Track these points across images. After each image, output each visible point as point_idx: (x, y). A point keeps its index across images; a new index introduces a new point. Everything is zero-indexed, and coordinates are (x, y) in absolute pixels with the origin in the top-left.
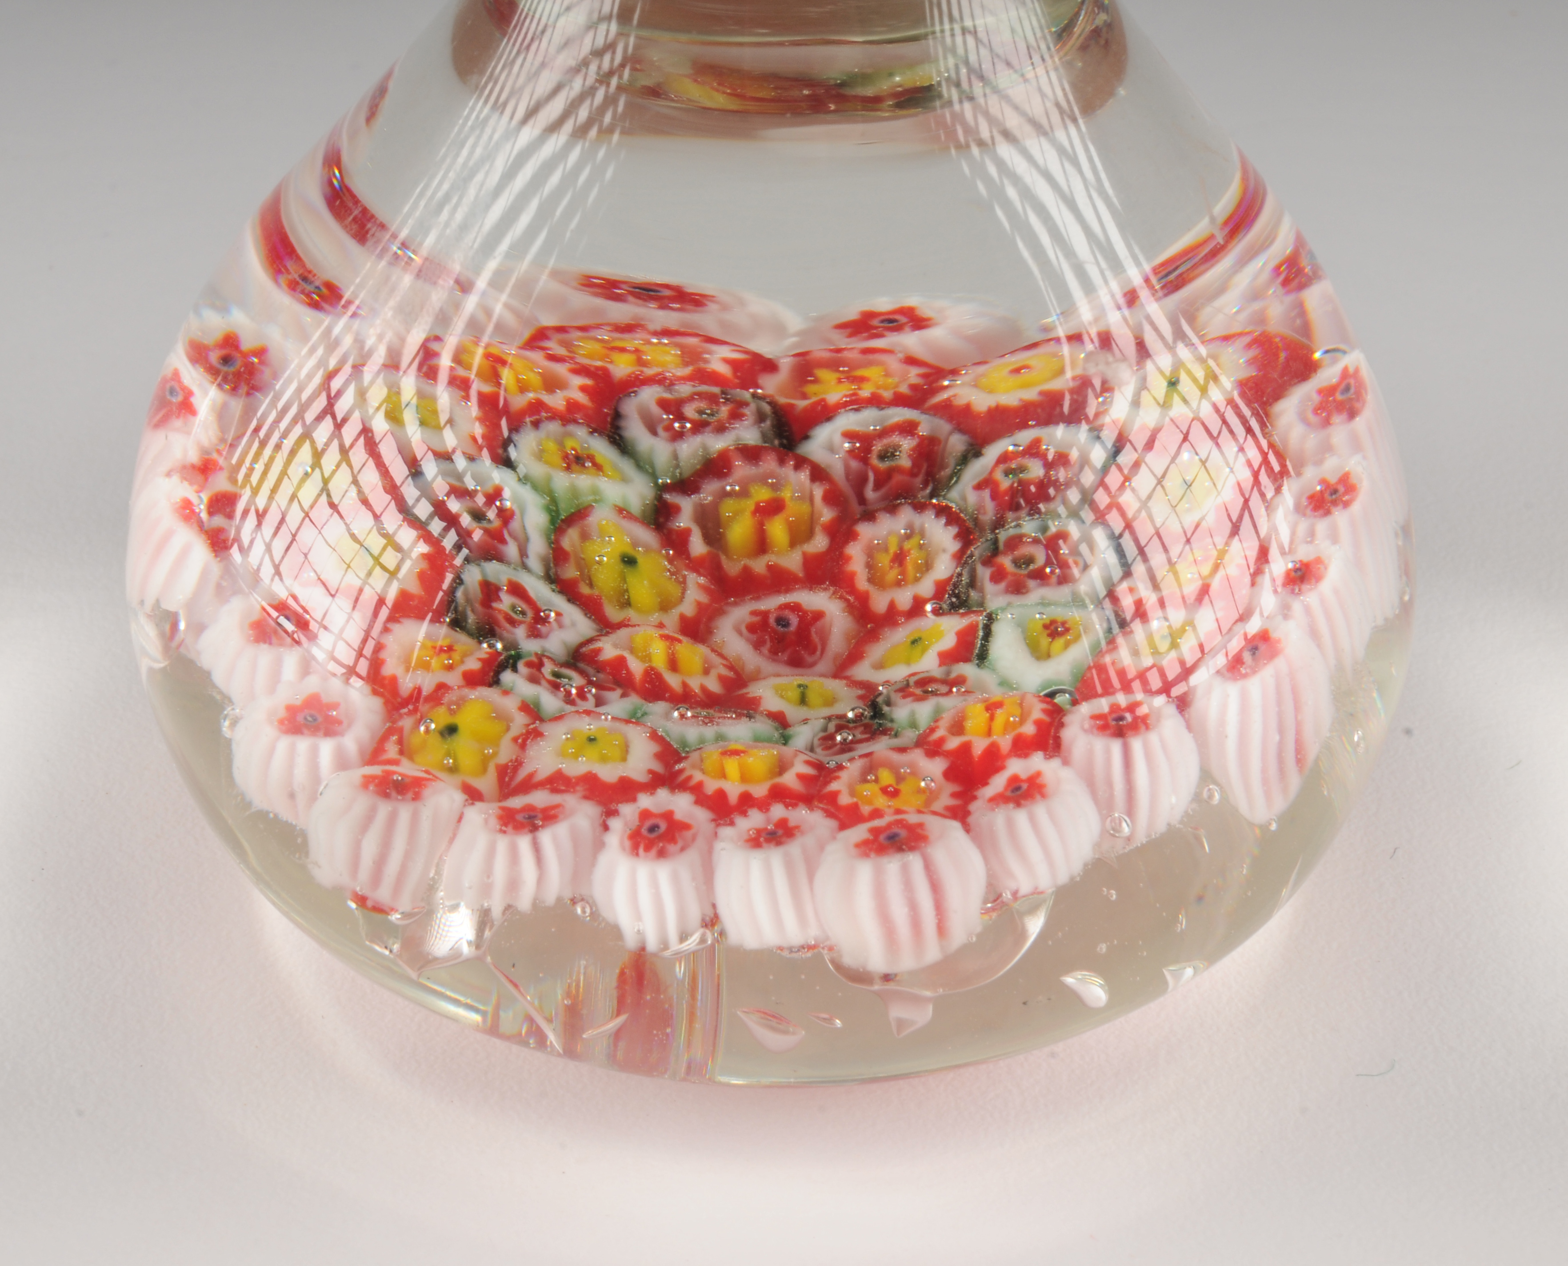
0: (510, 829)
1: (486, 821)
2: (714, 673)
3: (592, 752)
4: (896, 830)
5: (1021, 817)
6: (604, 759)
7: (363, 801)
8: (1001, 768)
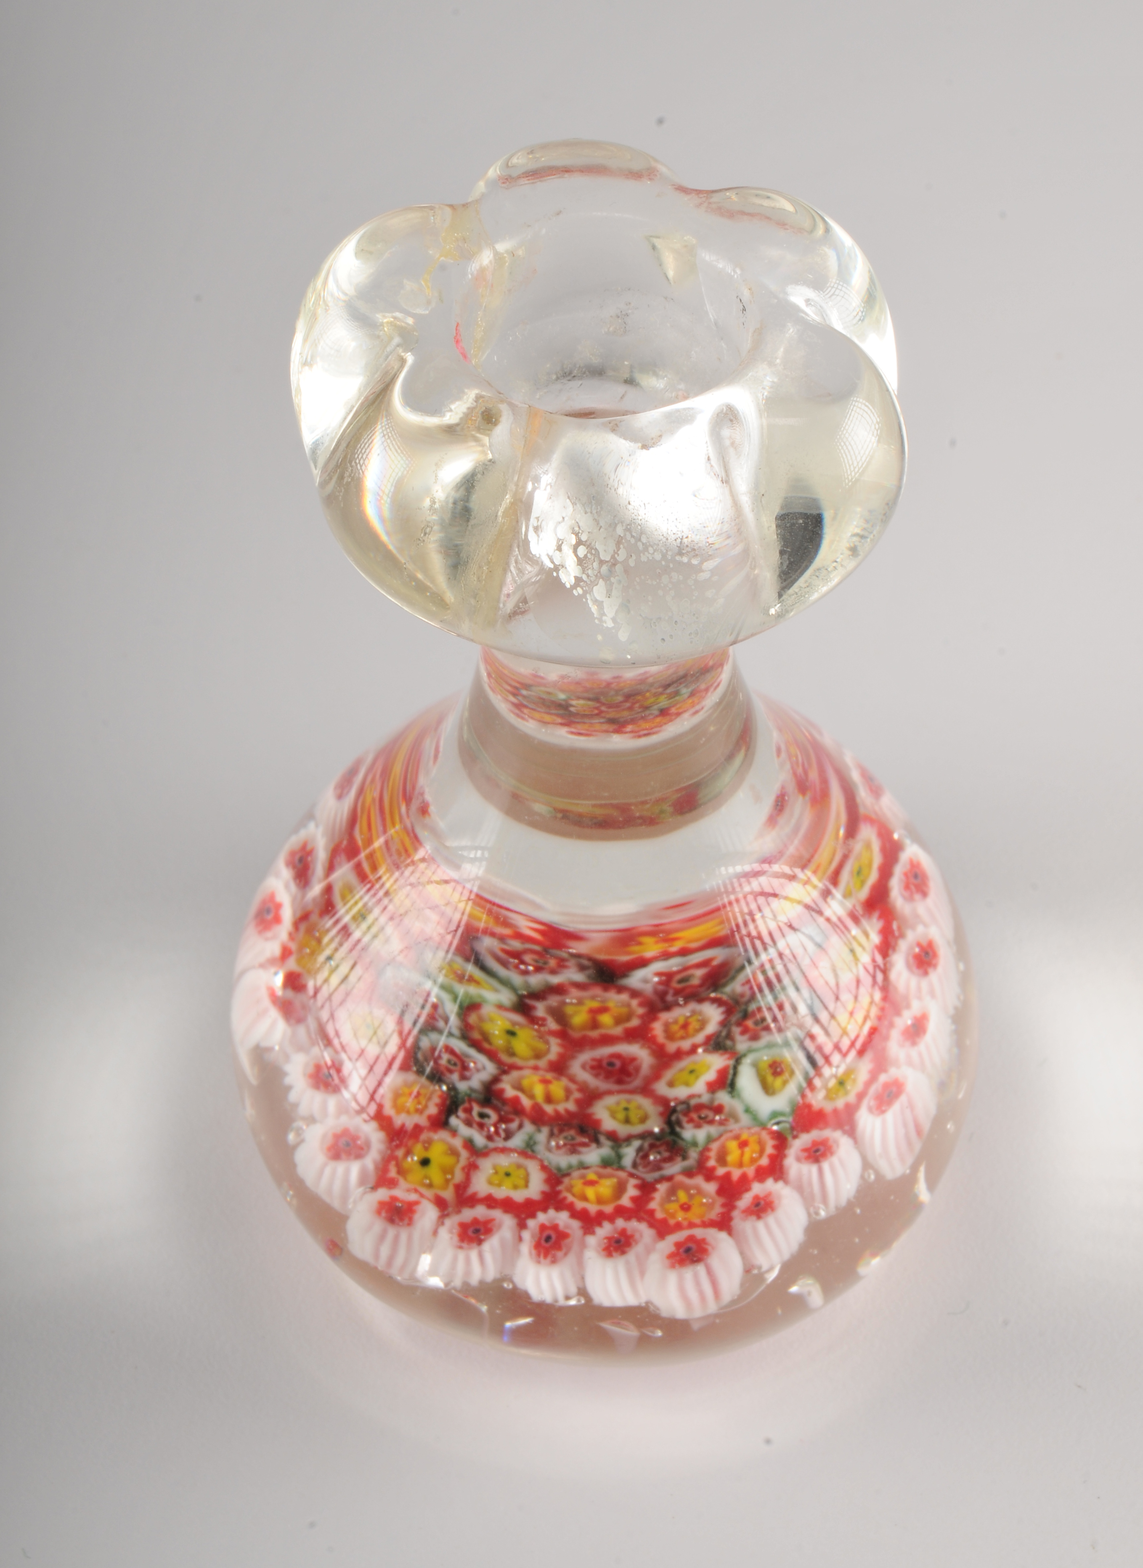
0: (465, 1245)
1: (451, 1238)
2: (572, 1098)
3: (508, 1182)
4: (690, 1245)
5: (760, 1225)
6: (515, 1187)
7: (379, 1225)
8: (748, 1189)
